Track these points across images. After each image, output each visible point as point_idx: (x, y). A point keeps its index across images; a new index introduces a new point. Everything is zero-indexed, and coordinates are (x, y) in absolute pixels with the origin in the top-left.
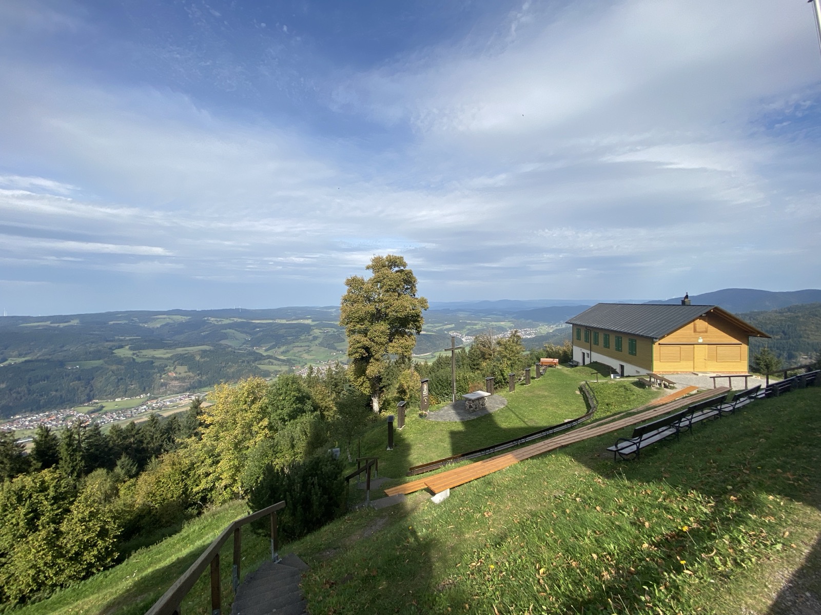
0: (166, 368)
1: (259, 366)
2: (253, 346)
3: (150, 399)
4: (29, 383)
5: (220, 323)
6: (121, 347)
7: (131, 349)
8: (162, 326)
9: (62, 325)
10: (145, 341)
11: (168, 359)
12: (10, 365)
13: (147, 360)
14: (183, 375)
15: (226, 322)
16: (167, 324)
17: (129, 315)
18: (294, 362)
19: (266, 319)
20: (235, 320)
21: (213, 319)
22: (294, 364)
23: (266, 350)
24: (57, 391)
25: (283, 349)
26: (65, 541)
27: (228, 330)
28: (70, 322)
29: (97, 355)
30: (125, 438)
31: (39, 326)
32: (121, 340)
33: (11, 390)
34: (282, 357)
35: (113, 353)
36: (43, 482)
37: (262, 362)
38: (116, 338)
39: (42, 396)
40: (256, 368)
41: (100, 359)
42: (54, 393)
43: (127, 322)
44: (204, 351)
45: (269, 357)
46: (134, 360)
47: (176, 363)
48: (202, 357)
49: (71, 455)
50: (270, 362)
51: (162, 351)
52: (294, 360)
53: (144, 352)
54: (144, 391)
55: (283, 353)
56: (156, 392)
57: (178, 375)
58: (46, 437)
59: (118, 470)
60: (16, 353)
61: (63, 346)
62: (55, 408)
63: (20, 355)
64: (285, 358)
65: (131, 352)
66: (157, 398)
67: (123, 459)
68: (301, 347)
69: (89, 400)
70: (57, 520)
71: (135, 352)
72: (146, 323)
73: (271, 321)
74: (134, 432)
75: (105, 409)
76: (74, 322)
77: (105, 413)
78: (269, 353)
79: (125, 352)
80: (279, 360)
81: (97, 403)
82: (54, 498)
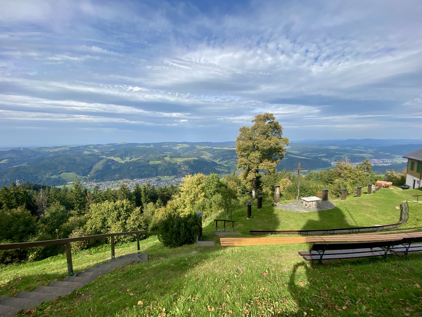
0: (181, 166)
1: (216, 168)
2: (213, 159)
3: (176, 178)
4: (139, 168)
5: (201, 148)
6: (166, 156)
7: (170, 157)
8: (180, 149)
9: (148, 147)
10: (174, 154)
11: (182, 162)
12: (133, 160)
13: (175, 162)
14: (187, 169)
15: (203, 148)
16: (182, 148)
17: (169, 143)
18: (231, 168)
19: (219, 147)
20: (207, 147)
21: (198, 146)
22: (231, 169)
23: (219, 162)
24: (147, 171)
25: (226, 161)
27: (204, 152)
28: (150, 146)
29: (159, 159)
31: (141, 147)
32: (166, 154)
33: (133, 170)
34: (225, 165)
35: (163, 159)
37: (217, 167)
38: (165, 153)
39: (142, 173)
40: (215, 169)
41: (160, 160)
42: (146, 172)
43: (168, 146)
44: (195, 160)
45: (220, 165)
46: (170, 161)
47: (184, 164)
48: (194, 163)
49: (145, 196)
50: (220, 167)
51: (180, 159)
52: (231, 167)
53: (174, 159)
54: (174, 174)
55: (226, 163)
56: (178, 175)
57: (185, 169)
59: (157, 204)
60: (135, 156)
61: (148, 155)
62: (146, 178)
63: (136, 157)
64: (227, 166)
65: (170, 159)
66: (178, 178)
68: (234, 161)
69: (157, 176)
71: (171, 158)
72: (174, 147)
73: (221, 148)
74: (166, 190)
75: (161, 180)
76: (152, 146)
77: (161, 181)
78: (220, 163)
79: (167, 159)
80: (224, 166)
81: (159, 177)
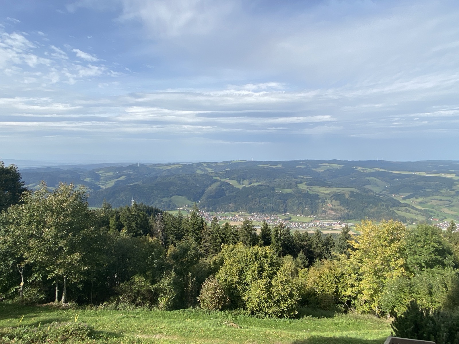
0: (326, 201)
1: (396, 211)
2: (392, 193)
3: (316, 219)
4: (260, 197)
5: (365, 171)
6: (301, 183)
7: (307, 184)
8: (325, 171)
9: (275, 167)
10: (315, 180)
11: (327, 194)
12: (253, 186)
13: (314, 193)
14: (337, 207)
15: (370, 170)
16: (328, 170)
17: (306, 162)
18: (431, 214)
19: (405, 171)
20: (378, 169)
21: (360, 168)
22: (431, 216)
23: (404, 199)
24: (271, 204)
25: (420, 200)
26: (273, 290)
27: (371, 178)
28: (278, 165)
29: (289, 187)
30: (302, 241)
31: (265, 167)
32: (302, 178)
33: (252, 199)
34: (419, 207)
35: (297, 186)
36: (266, 253)
37: (400, 208)
38: (299, 176)
39: (264, 205)
40: (394, 212)
41: (291, 188)
42: (269, 205)
43: (305, 167)
44: (352, 192)
45: (406, 205)
46: (308, 191)
47: (332, 198)
48: (350, 197)
49: (277, 242)
50: (407, 209)
51: (324, 188)
52: (432, 212)
53: (314, 188)
54: (312, 213)
55: (420, 203)
56: (319, 215)
57: (333, 207)
58: (266, 228)
59: (298, 259)
60: (255, 180)
61: (274, 179)
62: (270, 213)
63: (257, 182)
64: (422, 209)
65: (307, 187)
66: (319, 220)
67: (301, 254)
68: (441, 200)
69: (285, 212)
70: (271, 277)
71: (309, 187)
72: (315, 168)
73: (410, 173)
74: (307, 239)
75: (292, 219)
76: (280, 166)
77: (292, 222)
78: (407, 201)
79: (303, 187)
80: (416, 209)
81: (288, 215)
82: (270, 264)
